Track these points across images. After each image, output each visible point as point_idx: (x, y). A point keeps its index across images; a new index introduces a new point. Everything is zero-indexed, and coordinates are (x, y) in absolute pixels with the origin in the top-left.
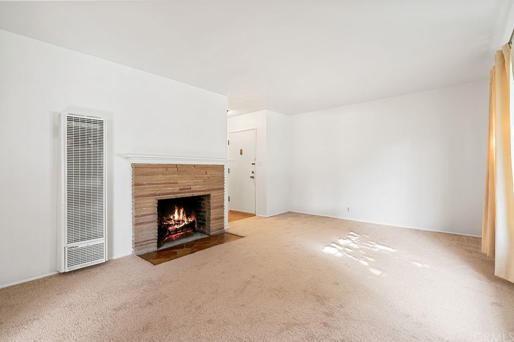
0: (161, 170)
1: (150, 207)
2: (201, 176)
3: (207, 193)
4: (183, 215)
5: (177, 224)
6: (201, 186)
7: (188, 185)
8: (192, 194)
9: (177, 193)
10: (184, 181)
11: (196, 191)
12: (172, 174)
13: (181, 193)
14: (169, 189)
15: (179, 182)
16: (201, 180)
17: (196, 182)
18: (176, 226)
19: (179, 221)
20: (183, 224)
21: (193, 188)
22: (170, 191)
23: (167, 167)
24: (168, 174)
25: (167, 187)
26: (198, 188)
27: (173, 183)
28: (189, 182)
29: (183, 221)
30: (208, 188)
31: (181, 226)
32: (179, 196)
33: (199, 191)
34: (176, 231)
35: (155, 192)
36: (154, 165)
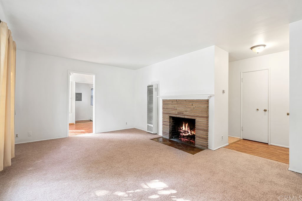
0: (171, 102)
1: (167, 118)
2: (189, 107)
3: (193, 118)
4: (188, 128)
5: (184, 133)
6: (189, 113)
7: (182, 111)
8: (184, 116)
9: (177, 115)
10: (180, 109)
11: (186, 115)
12: (175, 104)
13: (178, 115)
14: (174, 112)
15: (178, 109)
16: (189, 109)
17: (186, 110)
18: (184, 134)
19: (185, 131)
20: (188, 134)
21: (185, 113)
22: (174, 113)
23: (172, 101)
24: (173, 104)
25: (172, 111)
26: (187, 114)
27: (175, 109)
28: (182, 110)
29: (188, 132)
30: (193, 115)
31: (186, 135)
32: (178, 116)
33: (188, 116)
34: (184, 137)
35: (168, 112)
36: (168, 100)
